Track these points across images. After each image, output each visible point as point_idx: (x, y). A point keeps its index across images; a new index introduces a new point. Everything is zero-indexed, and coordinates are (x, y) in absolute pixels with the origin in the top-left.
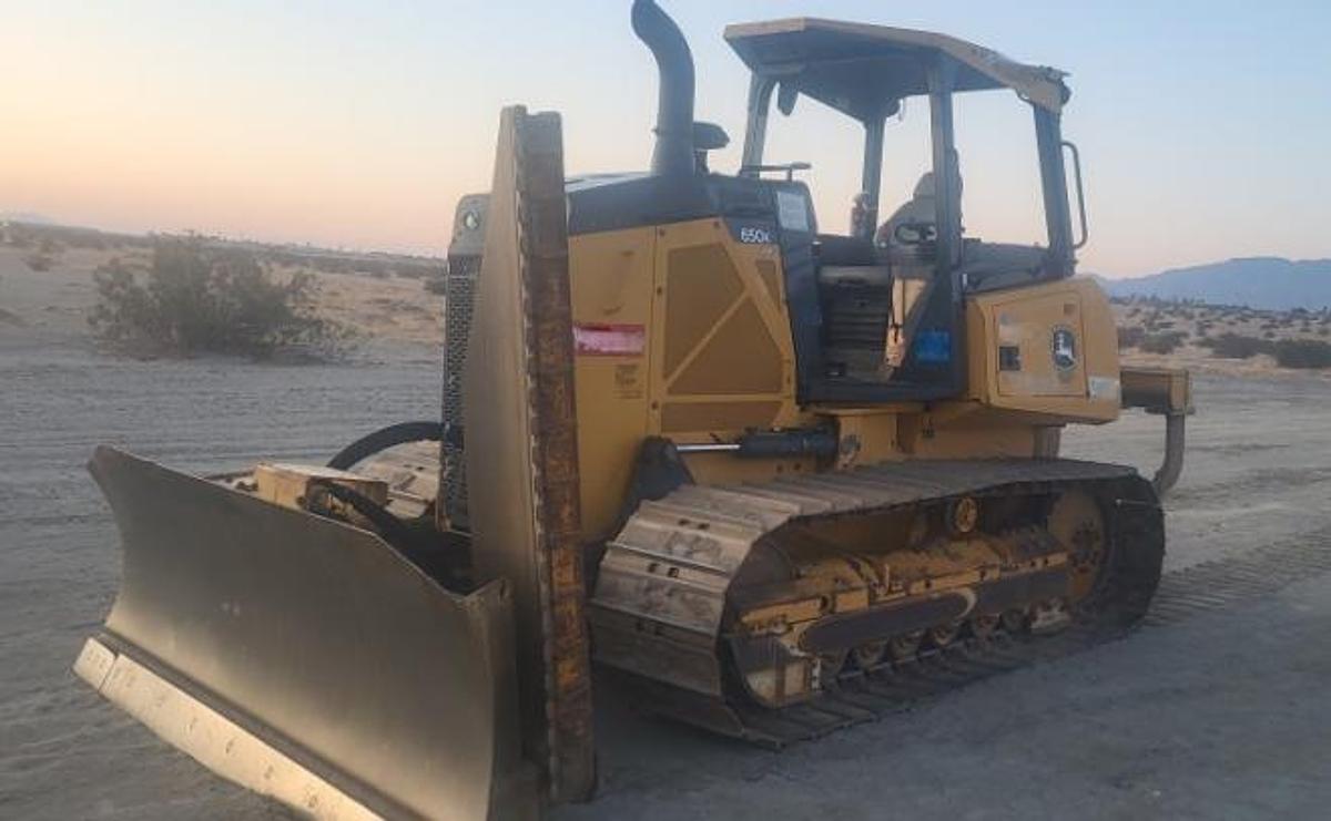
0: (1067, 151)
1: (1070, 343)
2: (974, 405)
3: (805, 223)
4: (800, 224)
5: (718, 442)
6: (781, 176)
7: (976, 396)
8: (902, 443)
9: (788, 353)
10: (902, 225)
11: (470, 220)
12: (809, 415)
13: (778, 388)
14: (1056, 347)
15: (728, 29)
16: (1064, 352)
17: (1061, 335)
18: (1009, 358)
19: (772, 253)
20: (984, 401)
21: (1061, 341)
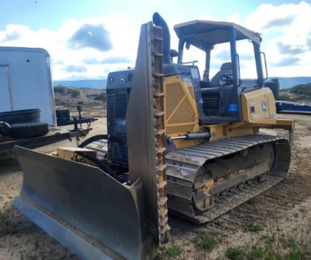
0: (262, 55)
1: (265, 105)
2: (245, 123)
3: (198, 76)
4: (197, 77)
5: (180, 136)
6: (191, 64)
7: (245, 120)
8: (224, 134)
9: (196, 111)
10: (222, 76)
11: (112, 79)
12: (202, 127)
13: (194, 121)
14: (263, 106)
15: (175, 26)
16: (264, 107)
17: (263, 103)
18: (253, 110)
19: (191, 84)
20: (247, 121)
21: (264, 105)
